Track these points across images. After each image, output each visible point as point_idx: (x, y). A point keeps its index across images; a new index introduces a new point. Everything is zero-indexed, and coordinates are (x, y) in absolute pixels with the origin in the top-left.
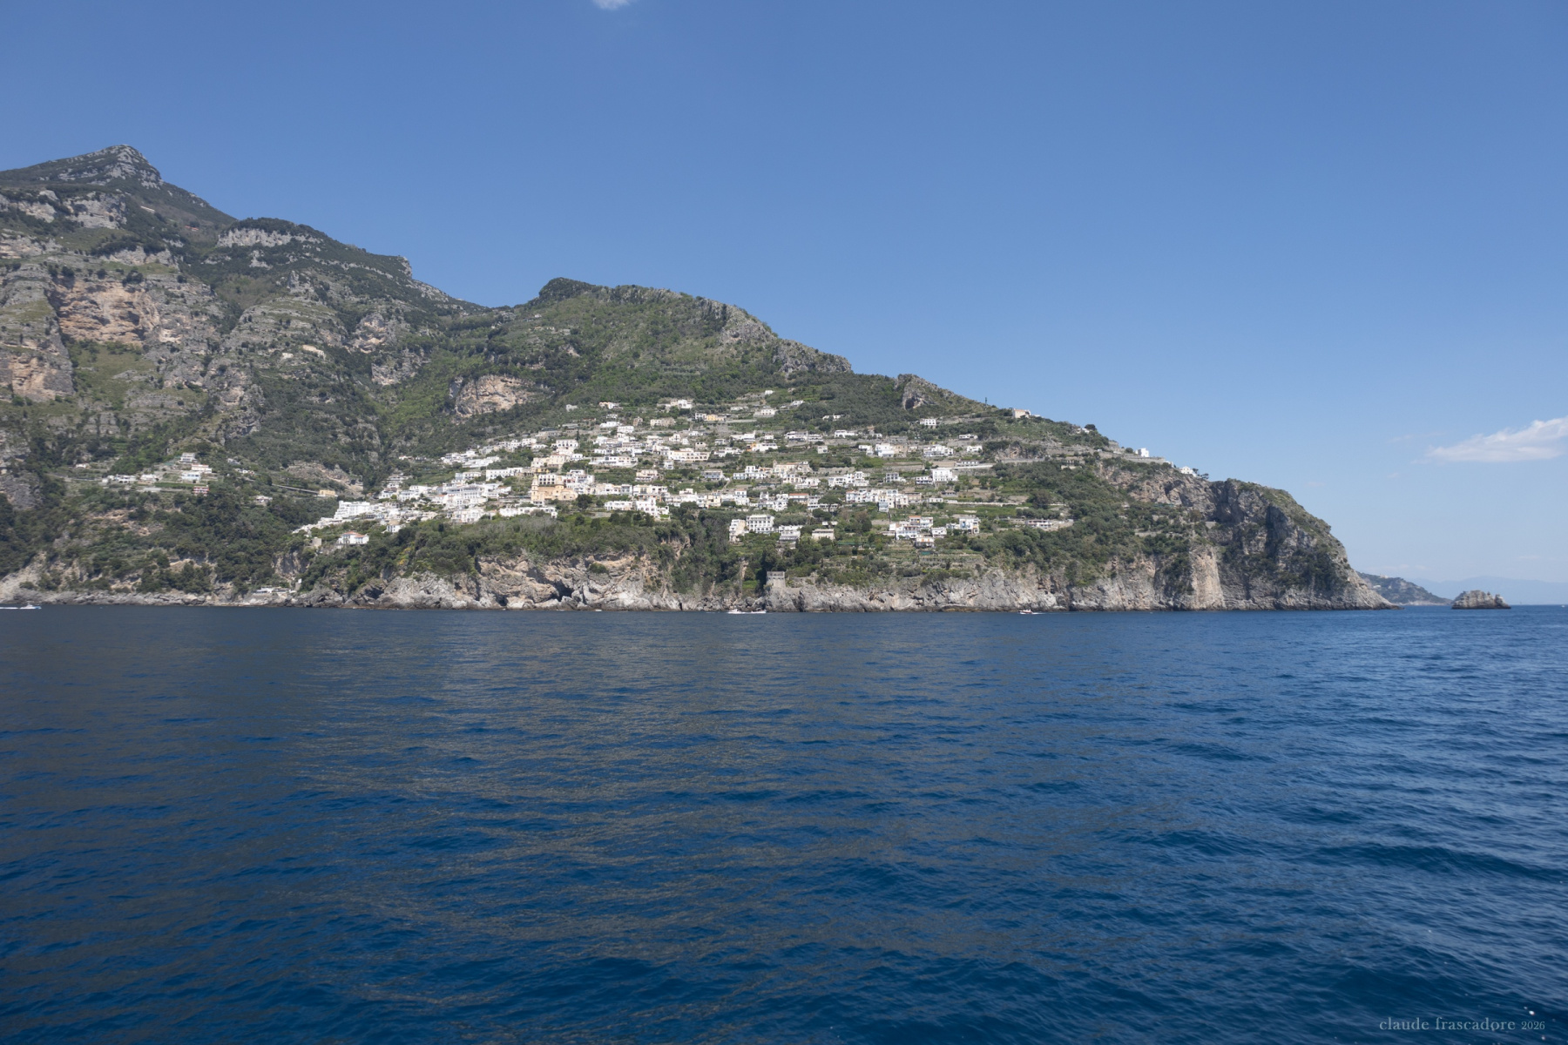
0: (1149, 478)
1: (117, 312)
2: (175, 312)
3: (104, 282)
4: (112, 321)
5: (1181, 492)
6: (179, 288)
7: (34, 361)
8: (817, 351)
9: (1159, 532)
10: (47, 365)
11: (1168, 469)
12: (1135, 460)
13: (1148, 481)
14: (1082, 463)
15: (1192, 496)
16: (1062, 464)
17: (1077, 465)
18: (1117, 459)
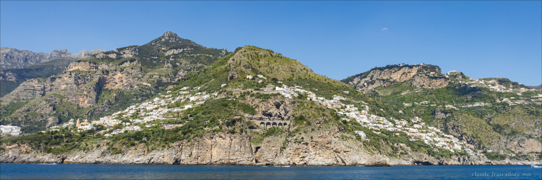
1: (119, 80)
2: (128, 78)
4: (118, 83)
6: (132, 71)
7: (85, 97)
10: (88, 98)
11: (278, 96)
12: (265, 93)
13: (263, 102)
14: (237, 97)
15: (288, 108)
16: (227, 98)
17: (234, 98)
18: (258, 93)
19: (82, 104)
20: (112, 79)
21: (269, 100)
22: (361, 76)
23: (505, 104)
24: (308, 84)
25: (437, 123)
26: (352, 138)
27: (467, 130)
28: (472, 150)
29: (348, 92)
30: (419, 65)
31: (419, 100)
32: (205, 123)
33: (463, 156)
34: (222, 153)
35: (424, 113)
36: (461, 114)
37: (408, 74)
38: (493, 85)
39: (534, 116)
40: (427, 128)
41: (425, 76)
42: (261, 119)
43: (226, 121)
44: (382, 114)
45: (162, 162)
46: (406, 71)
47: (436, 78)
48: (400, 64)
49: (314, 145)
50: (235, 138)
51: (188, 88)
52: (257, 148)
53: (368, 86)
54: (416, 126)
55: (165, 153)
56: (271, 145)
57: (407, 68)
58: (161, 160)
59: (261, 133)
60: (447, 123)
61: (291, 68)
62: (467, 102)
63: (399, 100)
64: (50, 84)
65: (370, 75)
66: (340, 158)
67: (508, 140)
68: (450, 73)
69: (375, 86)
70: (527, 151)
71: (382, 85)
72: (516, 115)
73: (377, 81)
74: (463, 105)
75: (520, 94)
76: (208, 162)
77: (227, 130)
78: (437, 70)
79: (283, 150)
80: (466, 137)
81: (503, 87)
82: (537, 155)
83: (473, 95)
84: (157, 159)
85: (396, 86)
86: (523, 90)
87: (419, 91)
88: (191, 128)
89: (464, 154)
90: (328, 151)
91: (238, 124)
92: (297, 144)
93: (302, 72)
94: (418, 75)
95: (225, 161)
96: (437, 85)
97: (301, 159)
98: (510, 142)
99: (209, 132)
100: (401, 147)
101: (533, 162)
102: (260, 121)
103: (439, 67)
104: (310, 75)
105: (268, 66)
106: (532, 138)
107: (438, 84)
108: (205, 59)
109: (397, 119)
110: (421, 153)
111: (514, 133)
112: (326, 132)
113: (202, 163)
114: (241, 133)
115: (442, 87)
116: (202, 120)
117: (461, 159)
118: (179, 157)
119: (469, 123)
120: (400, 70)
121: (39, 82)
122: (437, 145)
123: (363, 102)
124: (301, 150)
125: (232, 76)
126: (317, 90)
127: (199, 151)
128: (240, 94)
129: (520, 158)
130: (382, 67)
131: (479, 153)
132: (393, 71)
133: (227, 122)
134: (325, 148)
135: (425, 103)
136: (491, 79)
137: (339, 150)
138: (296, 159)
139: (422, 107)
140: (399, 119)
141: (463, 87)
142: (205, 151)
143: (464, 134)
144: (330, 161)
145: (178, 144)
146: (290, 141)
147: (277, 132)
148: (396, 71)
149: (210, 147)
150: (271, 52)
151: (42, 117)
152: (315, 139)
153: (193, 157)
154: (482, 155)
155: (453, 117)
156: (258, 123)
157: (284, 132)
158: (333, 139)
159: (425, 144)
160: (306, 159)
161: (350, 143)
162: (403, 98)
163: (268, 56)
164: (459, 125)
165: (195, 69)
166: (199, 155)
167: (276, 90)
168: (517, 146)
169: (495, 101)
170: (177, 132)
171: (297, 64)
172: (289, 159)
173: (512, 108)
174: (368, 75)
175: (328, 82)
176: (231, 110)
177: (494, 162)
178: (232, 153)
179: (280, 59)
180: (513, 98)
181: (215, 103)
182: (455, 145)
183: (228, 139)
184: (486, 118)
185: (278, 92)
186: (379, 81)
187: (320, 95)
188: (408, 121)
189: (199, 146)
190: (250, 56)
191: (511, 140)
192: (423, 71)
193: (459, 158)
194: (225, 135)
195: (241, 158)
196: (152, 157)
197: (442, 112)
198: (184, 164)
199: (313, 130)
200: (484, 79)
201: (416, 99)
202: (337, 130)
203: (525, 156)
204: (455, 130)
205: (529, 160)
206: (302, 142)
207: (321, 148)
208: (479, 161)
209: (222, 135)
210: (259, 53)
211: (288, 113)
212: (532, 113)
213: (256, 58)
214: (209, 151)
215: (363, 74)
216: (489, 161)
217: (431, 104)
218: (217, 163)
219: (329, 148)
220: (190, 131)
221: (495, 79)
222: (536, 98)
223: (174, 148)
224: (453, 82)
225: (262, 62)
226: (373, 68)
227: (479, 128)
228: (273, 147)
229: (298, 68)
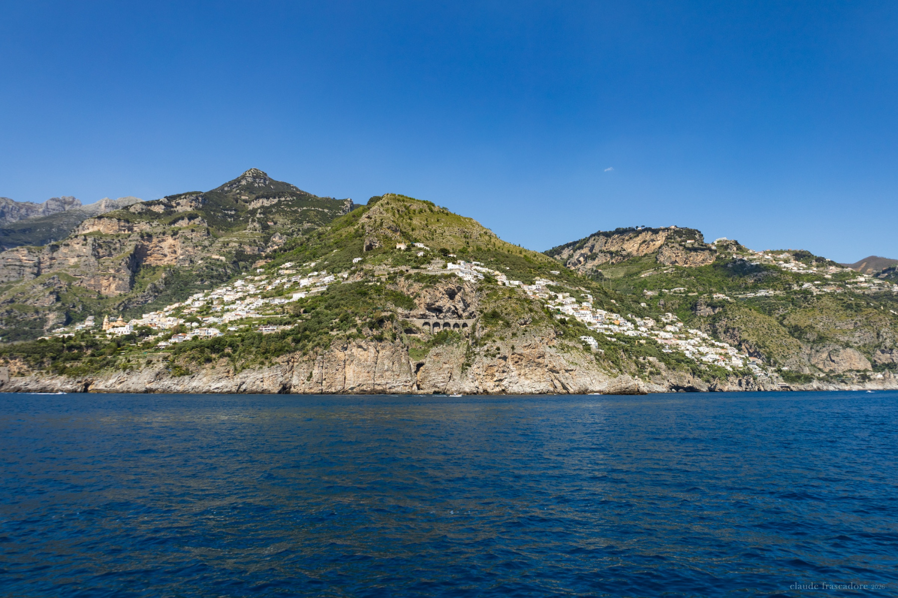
2: (186, 247)
3: (164, 238)
4: (168, 255)
7: (111, 278)
10: (117, 280)
11: (453, 278)
12: (430, 274)
13: (427, 289)
14: (383, 279)
15: (469, 298)
16: (366, 282)
17: (378, 282)
18: (418, 274)
19: (107, 291)
20: (157, 248)
21: (438, 285)
22: (574, 246)
23: (807, 292)
24: (492, 259)
25: (700, 323)
26: (577, 349)
27: (749, 335)
28: (760, 367)
29: (557, 273)
30: (668, 229)
31: (670, 286)
32: (332, 323)
33: (746, 377)
34: (363, 374)
35: (677, 307)
36: (739, 309)
37: (651, 243)
38: (786, 261)
39: (853, 312)
40: (687, 331)
41: (678, 247)
42: (423, 316)
43: (368, 320)
44: (615, 309)
45: (259, 390)
46: (647, 239)
47: (695, 250)
48: (637, 227)
49: (516, 360)
50: (383, 348)
51: (293, 264)
52: (419, 365)
53: (586, 262)
54: (669, 328)
55: (264, 374)
56: (442, 359)
57: (650, 233)
58: (258, 386)
59: (424, 341)
60: (716, 324)
61: (464, 232)
62: (746, 289)
63: (637, 286)
64: (50, 256)
65: (589, 244)
66: (559, 381)
67: (813, 350)
68: (718, 242)
69: (596, 262)
70: (843, 368)
71: (609, 261)
72: (824, 311)
73: (600, 254)
74: (741, 294)
75: (829, 277)
76: (339, 389)
77: (369, 336)
78: (697, 236)
79: (467, 369)
80: (747, 345)
81: (801, 265)
82: (858, 374)
83: (755, 278)
84: (251, 383)
85: (631, 263)
86: (833, 269)
87: (670, 271)
88: (308, 333)
89: (747, 373)
90: (539, 369)
91: (388, 325)
92: (489, 359)
93: (483, 239)
94: (667, 244)
95: (367, 388)
96: (697, 262)
97: (497, 383)
98: (815, 354)
99: (340, 339)
100: (650, 363)
101: (852, 386)
102: (423, 321)
103: (700, 232)
104: (495, 244)
105: (426, 228)
106: (851, 347)
107: (700, 259)
108: (317, 216)
109: (639, 317)
110: (681, 373)
111: (821, 339)
112: (536, 339)
113: (330, 390)
114: (393, 340)
115: (705, 264)
116: (326, 318)
117: (744, 382)
118: (288, 380)
119: (751, 324)
120: (638, 236)
121: (29, 252)
122: (704, 359)
123: (583, 289)
124: (496, 369)
125: (371, 244)
126: (508, 268)
127: (324, 371)
128: (388, 274)
129: (833, 380)
130: (608, 231)
131: (770, 371)
132: (627, 238)
133: (371, 322)
134: (534, 364)
135: (680, 290)
136: (782, 252)
137: (558, 368)
138: (488, 384)
139: (675, 296)
140: (642, 317)
141: (740, 265)
142: (334, 371)
143: (744, 341)
144: (544, 386)
145: (285, 359)
146: (479, 354)
147: (452, 339)
148: (631, 238)
149: (342, 363)
150: (430, 205)
151: (37, 312)
152: (519, 350)
153: (314, 380)
154: (776, 374)
155: (726, 314)
156: (419, 323)
157: (463, 339)
158: (548, 349)
159: (687, 358)
160: (505, 383)
161: (575, 356)
162: (643, 282)
163: (425, 211)
164: (736, 326)
165: (300, 233)
166: (324, 377)
167: (448, 268)
168: (828, 361)
169: (790, 288)
170: (284, 338)
171: (473, 226)
172: (477, 383)
173: (817, 299)
174: (585, 244)
175: (525, 256)
176: (373, 302)
177: (795, 387)
178: (379, 374)
179: (446, 216)
180: (819, 282)
181: (346, 291)
182: (734, 359)
183: (372, 350)
184: (777, 316)
185: (452, 272)
186: (603, 254)
187: (514, 278)
188: (655, 319)
189: (323, 362)
190: (396, 211)
191: (817, 351)
192: (675, 239)
193: (740, 381)
194: (367, 344)
195: (394, 382)
196: (244, 380)
197: (708, 306)
198: (297, 393)
199: (514, 335)
200: (772, 252)
201: (664, 284)
202: (553, 335)
203: (839, 376)
204: (728, 334)
205: (846, 383)
206: (498, 356)
207: (529, 365)
208: (772, 385)
209: (363, 344)
210: (410, 206)
211: (469, 306)
212: (849, 307)
213: (406, 214)
214: (340, 370)
215: (577, 242)
216: (787, 385)
217: (689, 292)
218: (355, 390)
219: (542, 365)
220: (307, 337)
221: (788, 252)
222: (853, 282)
223: (281, 366)
224: (724, 256)
225: (416, 222)
226: (594, 233)
227: (767, 330)
228: (445, 363)
229: (475, 232)
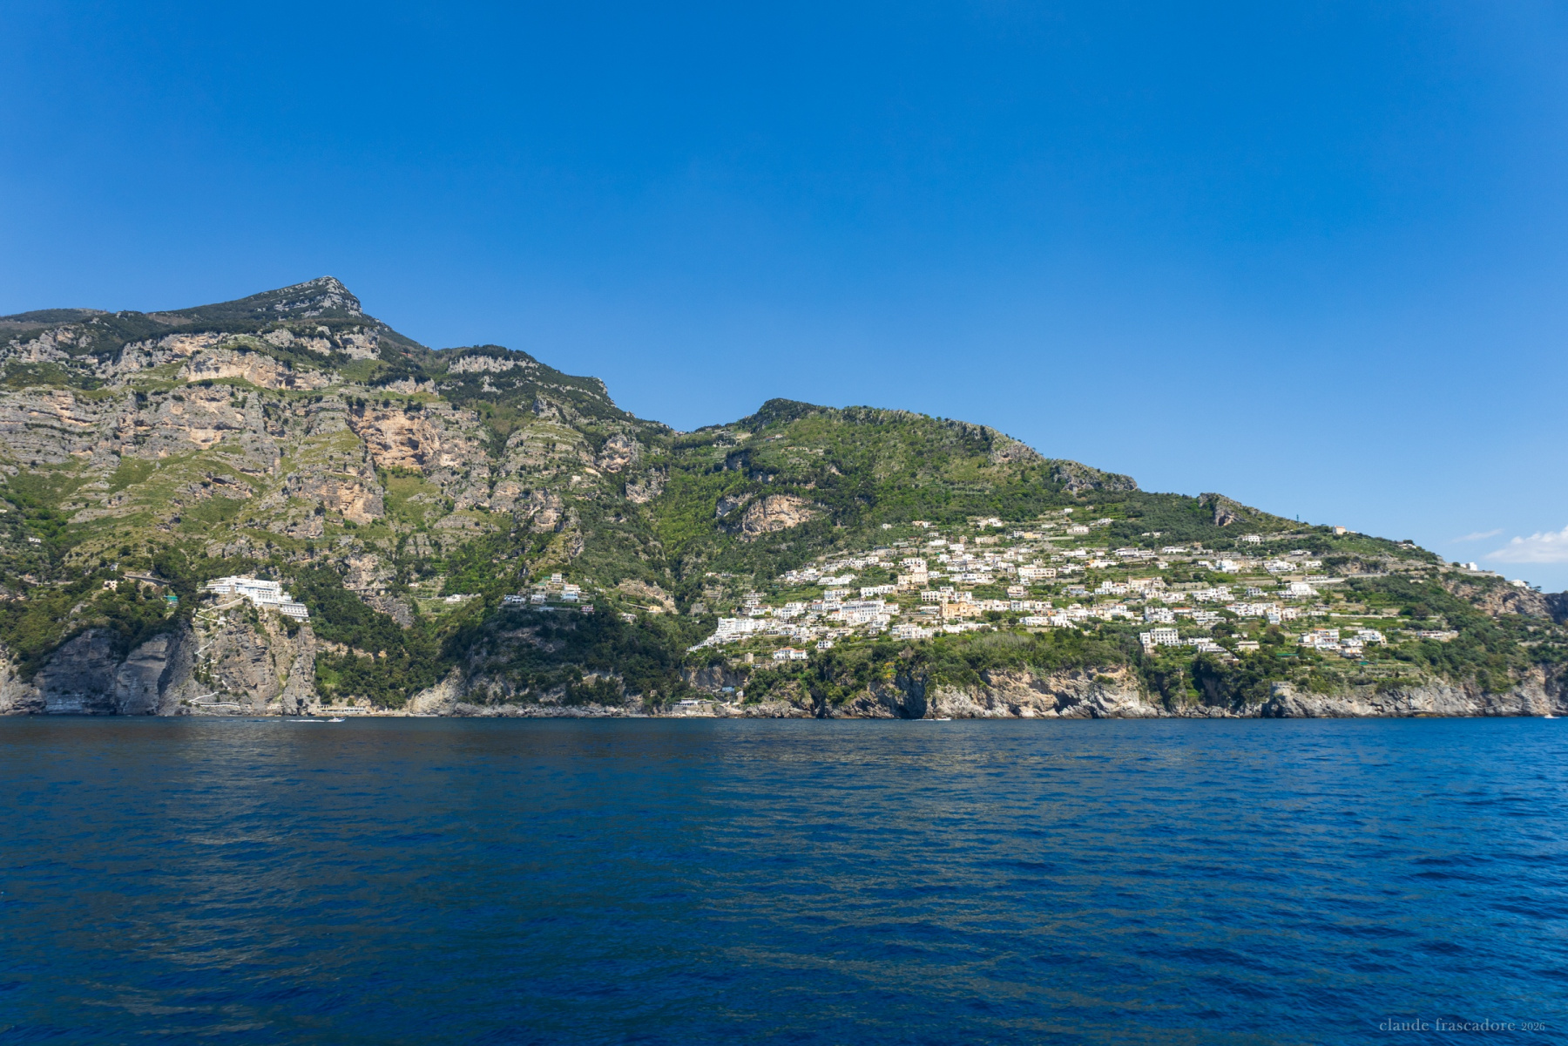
0: (1490, 591)
1: (399, 438)
2: (453, 438)
3: (388, 411)
4: (393, 447)
5: (1517, 603)
6: (454, 415)
7: (357, 487)
8: (1099, 471)
9: (1540, 642)
10: (366, 490)
19: (352, 513)
64: (134, 416)
121: (76, 400)
